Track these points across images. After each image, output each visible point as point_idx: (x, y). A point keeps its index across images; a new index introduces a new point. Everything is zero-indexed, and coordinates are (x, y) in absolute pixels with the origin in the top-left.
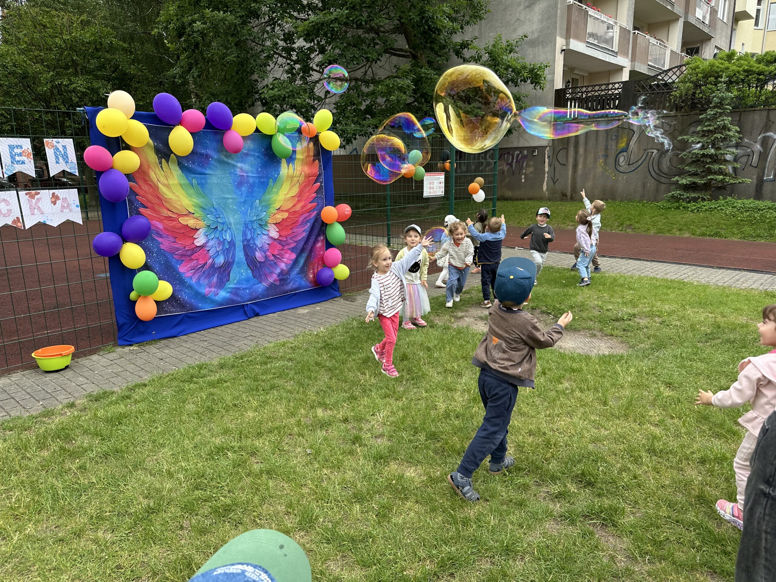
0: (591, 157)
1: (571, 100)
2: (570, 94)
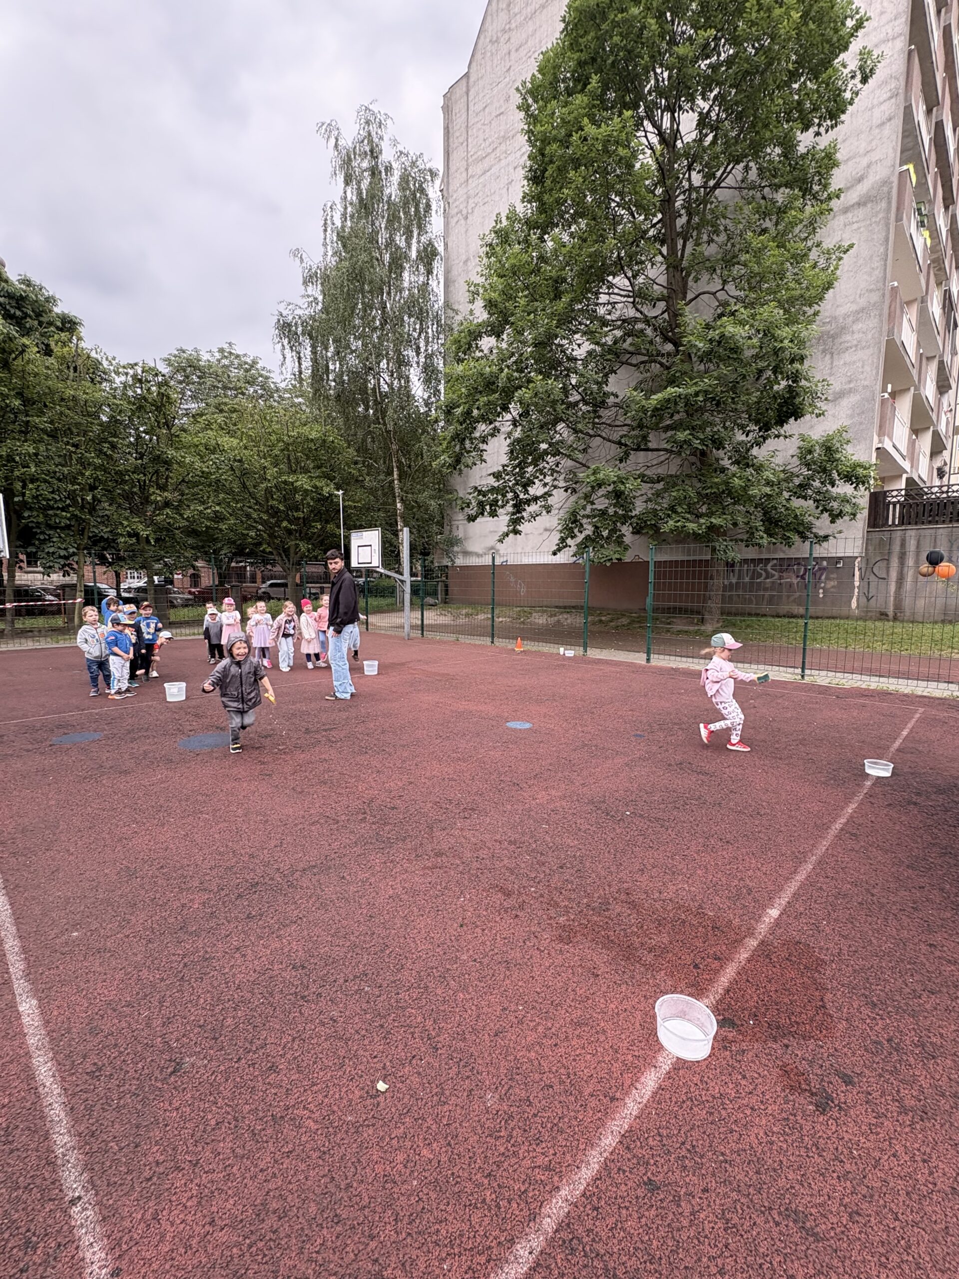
1: (894, 504)
2: (893, 497)
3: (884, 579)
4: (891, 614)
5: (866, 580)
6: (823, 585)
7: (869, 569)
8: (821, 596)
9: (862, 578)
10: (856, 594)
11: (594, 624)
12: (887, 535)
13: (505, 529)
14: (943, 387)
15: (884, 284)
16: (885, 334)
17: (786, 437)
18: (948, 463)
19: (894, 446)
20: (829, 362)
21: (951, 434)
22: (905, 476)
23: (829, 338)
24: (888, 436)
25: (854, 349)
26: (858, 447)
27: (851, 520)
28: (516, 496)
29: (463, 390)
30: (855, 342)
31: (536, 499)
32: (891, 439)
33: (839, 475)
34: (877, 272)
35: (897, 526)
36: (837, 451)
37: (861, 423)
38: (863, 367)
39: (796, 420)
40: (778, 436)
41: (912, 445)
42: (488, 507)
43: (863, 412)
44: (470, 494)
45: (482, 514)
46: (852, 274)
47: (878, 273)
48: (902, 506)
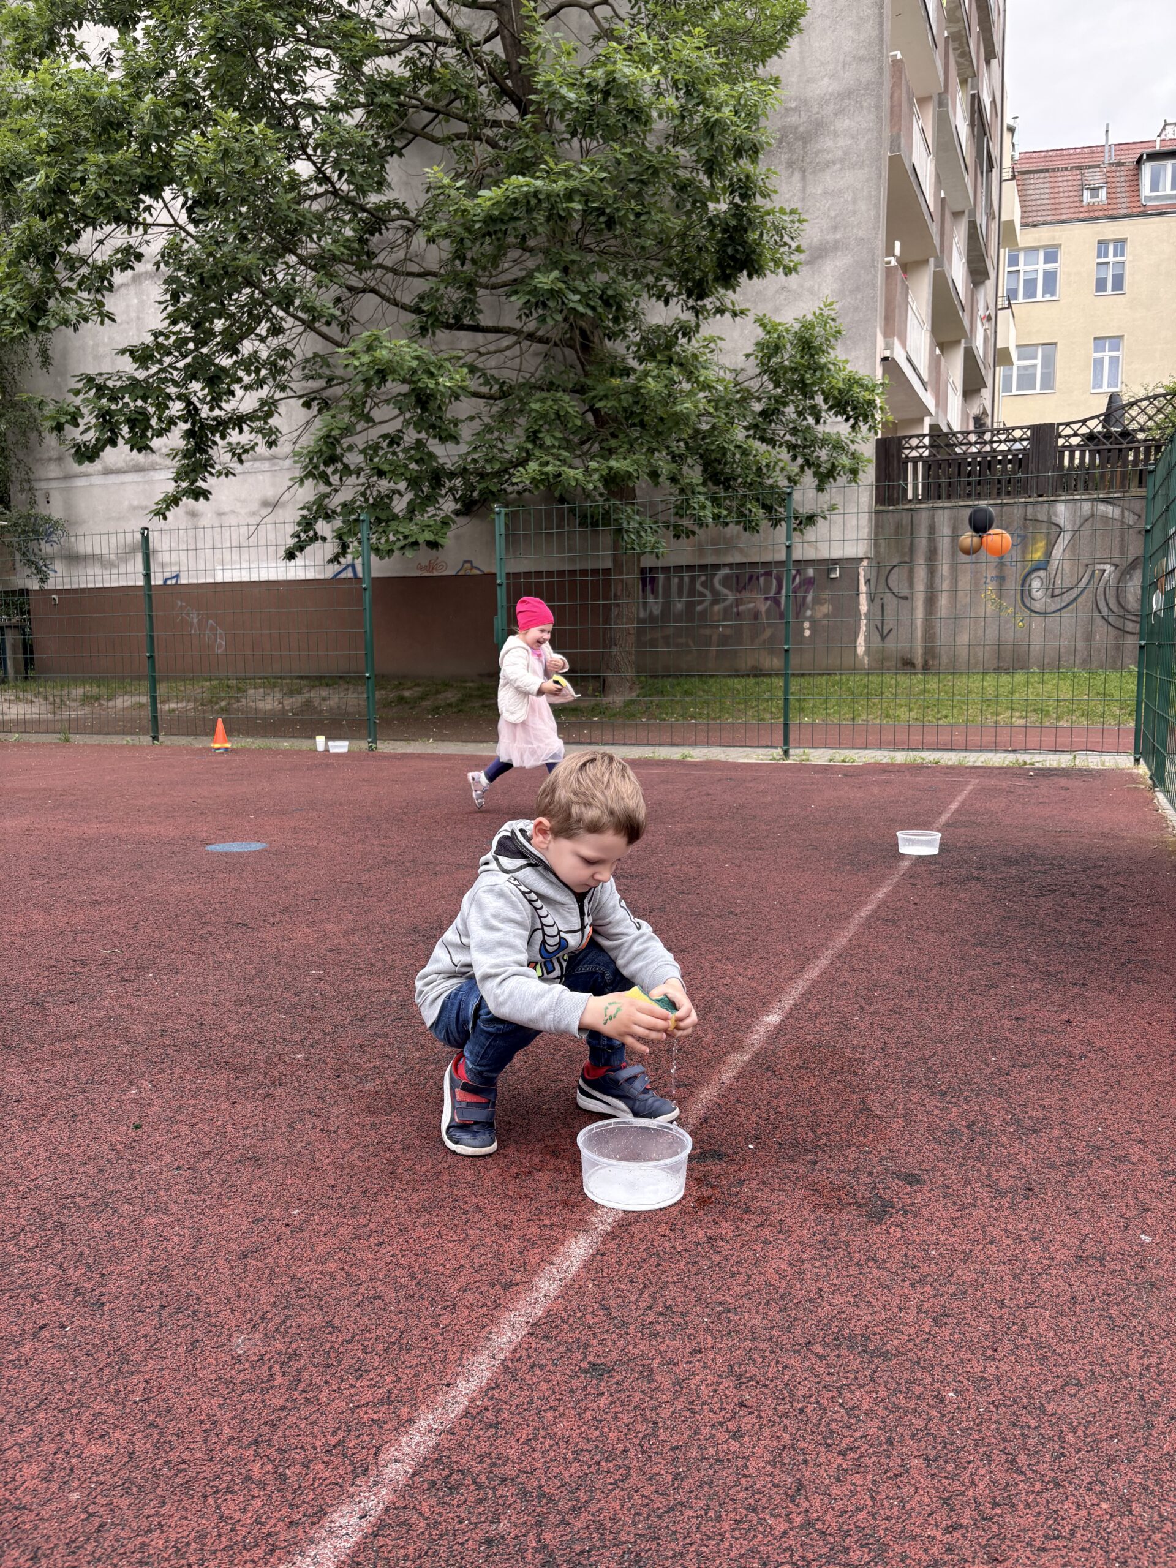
0: (966, 579)
1: (915, 461)
2: (912, 448)
3: (906, 598)
4: (919, 661)
5: (878, 602)
6: (809, 613)
7: (883, 581)
8: (807, 633)
9: (871, 600)
10: (863, 629)
11: (387, 704)
12: (906, 518)
13: (171, 487)
14: (978, 273)
15: (881, 51)
16: (886, 144)
17: (735, 314)
18: (989, 412)
19: (909, 360)
20: (799, 186)
21: (991, 360)
22: (927, 421)
23: (796, 139)
24: (900, 339)
25: (838, 166)
26: (853, 354)
27: (850, 482)
28: (191, 412)
29: (43, 132)
30: (840, 153)
31: (238, 421)
32: (904, 345)
33: (826, 401)
34: (868, 26)
35: (920, 501)
36: (820, 350)
37: (856, 309)
38: (854, 202)
39: (750, 276)
40: (720, 311)
41: (935, 365)
42: (125, 429)
43: (858, 289)
44: (77, 393)
45: (114, 444)
46: (828, 22)
47: (869, 29)
48: (929, 464)
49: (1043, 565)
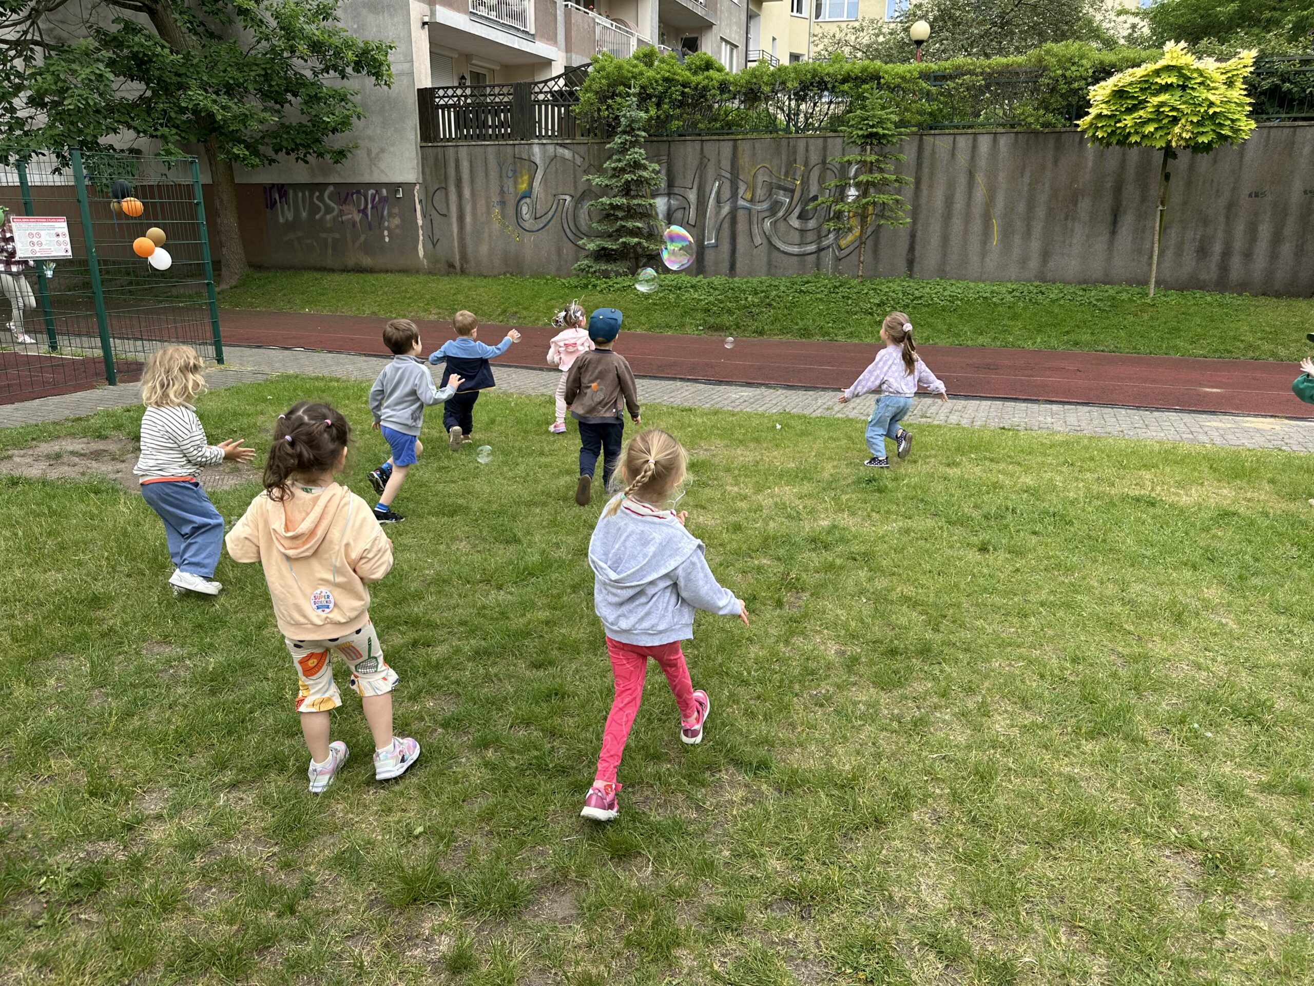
0: (481, 203)
1: (443, 108)
2: (440, 98)
3: (445, 215)
4: (457, 264)
5: (428, 217)
6: (386, 224)
7: (430, 201)
8: (387, 240)
9: (424, 216)
10: (421, 238)
12: (440, 152)
35: (448, 140)
49: (528, 194)
